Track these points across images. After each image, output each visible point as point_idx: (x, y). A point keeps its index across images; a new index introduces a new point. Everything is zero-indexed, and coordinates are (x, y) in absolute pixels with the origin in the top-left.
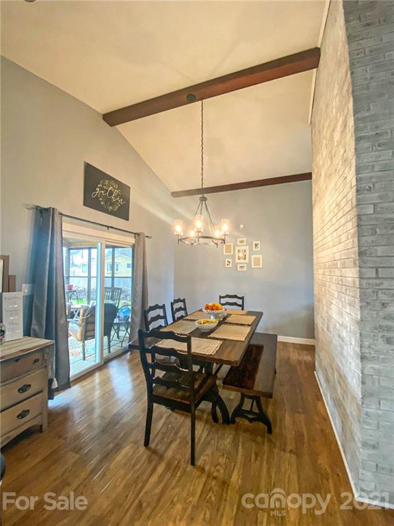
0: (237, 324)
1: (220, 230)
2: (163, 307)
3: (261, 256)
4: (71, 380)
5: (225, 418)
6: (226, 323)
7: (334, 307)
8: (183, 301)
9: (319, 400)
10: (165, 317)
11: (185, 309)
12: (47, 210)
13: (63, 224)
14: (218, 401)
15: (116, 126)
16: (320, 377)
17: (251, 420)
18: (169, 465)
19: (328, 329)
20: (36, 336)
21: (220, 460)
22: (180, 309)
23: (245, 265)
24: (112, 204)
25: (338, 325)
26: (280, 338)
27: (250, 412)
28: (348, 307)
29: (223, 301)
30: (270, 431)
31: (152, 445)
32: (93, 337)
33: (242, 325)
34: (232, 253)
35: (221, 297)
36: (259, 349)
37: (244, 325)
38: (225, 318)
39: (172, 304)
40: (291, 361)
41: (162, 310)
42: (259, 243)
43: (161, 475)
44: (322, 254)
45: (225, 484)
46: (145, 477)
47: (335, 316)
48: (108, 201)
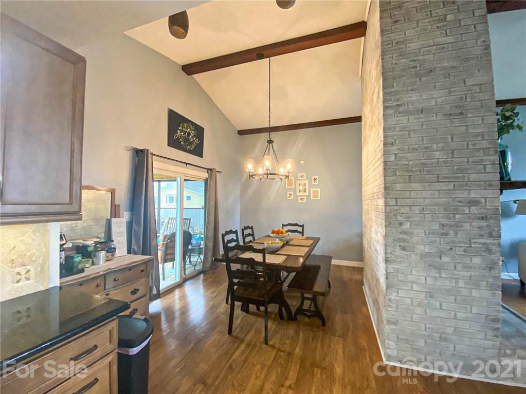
0: (299, 246)
1: (285, 168)
2: (236, 232)
3: (319, 189)
4: (161, 292)
5: (288, 317)
6: (289, 245)
7: (373, 229)
8: (252, 228)
9: (364, 306)
10: (237, 240)
11: (253, 235)
12: (142, 151)
13: (154, 162)
14: (283, 303)
15: (193, 75)
16: (366, 289)
17: (309, 317)
18: (248, 345)
19: (370, 248)
20: (135, 253)
21: (287, 341)
22: (249, 235)
23: (305, 197)
24: (190, 144)
25: (375, 242)
26: (334, 262)
27: (309, 311)
28: (380, 227)
29: (286, 228)
30: (324, 324)
31: (234, 334)
33: (302, 246)
34: (294, 187)
35: (283, 225)
36: (317, 268)
37: (304, 246)
38: (287, 242)
39: (243, 230)
40: (344, 278)
41: (235, 235)
42: (317, 177)
43: (243, 350)
44: (368, 188)
45: (290, 354)
46: (232, 351)
47: (374, 236)
48: (187, 140)
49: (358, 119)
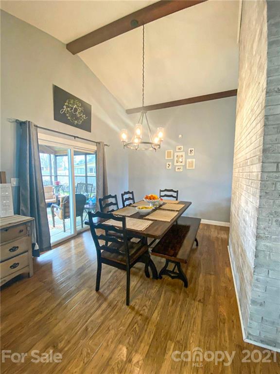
0: (169, 210)
1: (157, 137)
2: (115, 197)
3: (194, 160)
5: (154, 275)
6: (161, 209)
7: (243, 198)
8: (132, 193)
9: (227, 266)
10: (116, 204)
11: (133, 199)
12: (24, 123)
13: (38, 134)
14: (149, 263)
15: (78, 54)
16: (230, 249)
17: (173, 278)
18: (110, 305)
19: (238, 215)
20: (24, 215)
21: (147, 303)
22: (129, 199)
23: (182, 167)
24: (77, 119)
25: (244, 211)
26: (203, 221)
27: (173, 272)
28: (252, 197)
30: (186, 286)
31: (101, 290)
32: (69, 217)
33: (172, 210)
34: (172, 158)
35: (161, 191)
36: (186, 228)
37: (174, 211)
38: (161, 206)
39: (122, 195)
40: (211, 237)
41: (114, 199)
42: (193, 149)
43: (104, 310)
44: (239, 156)
45: (147, 320)
46: (92, 311)
47: (243, 205)
48: (74, 116)
49: (233, 93)
